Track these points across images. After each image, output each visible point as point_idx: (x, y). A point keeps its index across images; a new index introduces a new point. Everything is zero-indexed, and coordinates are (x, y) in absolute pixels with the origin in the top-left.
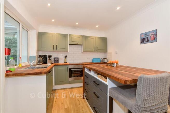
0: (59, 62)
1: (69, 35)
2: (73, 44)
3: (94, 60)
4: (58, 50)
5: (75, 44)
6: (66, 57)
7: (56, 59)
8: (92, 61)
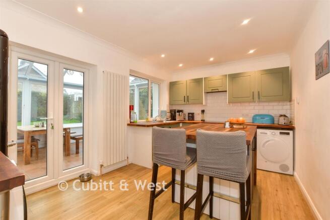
0: (195, 119)
1: (205, 78)
2: (211, 91)
3: (257, 118)
4: (190, 103)
5: (213, 91)
6: (203, 111)
7: (190, 115)
8: (251, 119)
